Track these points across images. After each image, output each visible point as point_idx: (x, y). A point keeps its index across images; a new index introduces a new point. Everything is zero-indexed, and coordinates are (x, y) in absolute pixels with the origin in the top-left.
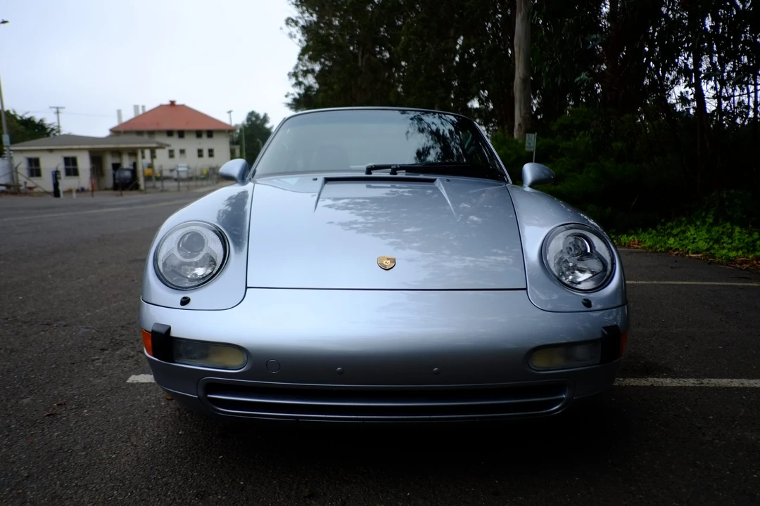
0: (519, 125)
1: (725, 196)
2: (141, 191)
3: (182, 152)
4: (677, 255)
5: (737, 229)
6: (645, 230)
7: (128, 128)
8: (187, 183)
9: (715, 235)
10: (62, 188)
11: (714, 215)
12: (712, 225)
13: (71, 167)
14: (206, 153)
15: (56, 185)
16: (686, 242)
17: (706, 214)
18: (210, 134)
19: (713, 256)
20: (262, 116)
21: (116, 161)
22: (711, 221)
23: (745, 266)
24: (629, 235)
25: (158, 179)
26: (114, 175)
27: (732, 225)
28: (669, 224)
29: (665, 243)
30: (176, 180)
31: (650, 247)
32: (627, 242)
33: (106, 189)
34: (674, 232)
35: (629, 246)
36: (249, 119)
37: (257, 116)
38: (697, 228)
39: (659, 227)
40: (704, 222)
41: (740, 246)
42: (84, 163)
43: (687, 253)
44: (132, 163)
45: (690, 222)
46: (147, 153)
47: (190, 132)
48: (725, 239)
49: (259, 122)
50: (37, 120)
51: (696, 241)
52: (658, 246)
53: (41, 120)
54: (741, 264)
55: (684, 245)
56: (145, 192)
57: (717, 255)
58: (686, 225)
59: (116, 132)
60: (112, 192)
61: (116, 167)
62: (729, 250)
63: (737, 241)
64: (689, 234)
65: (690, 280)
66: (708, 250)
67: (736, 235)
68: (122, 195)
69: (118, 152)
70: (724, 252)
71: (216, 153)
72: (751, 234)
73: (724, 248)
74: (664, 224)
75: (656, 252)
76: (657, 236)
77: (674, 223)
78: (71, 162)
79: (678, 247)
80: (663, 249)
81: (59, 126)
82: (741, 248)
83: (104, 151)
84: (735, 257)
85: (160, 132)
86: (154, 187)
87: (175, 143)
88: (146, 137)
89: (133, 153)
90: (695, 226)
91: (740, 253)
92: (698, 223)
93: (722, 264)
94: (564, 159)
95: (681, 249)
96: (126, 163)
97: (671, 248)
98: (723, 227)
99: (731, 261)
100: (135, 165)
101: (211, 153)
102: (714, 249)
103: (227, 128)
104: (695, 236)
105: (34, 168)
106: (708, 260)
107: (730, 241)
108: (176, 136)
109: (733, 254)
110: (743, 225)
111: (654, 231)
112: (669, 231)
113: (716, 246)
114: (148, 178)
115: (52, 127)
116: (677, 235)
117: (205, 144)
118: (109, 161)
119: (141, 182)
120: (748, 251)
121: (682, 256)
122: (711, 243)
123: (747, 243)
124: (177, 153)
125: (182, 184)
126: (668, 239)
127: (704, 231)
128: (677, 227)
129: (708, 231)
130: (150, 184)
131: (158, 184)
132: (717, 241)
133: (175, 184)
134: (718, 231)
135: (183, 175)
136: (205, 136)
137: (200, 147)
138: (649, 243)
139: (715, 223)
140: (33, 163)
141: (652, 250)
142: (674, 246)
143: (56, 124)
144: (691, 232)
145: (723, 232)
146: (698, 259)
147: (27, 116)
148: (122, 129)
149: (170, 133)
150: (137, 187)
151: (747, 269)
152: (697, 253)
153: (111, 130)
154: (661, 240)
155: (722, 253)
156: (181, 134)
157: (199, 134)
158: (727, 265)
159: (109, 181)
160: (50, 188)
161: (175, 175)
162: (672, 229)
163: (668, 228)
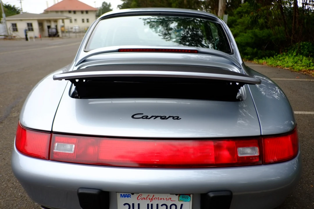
0: (221, 10)
1: (301, 45)
2: (61, 38)
3: (75, 20)
4: (280, 68)
5: (305, 58)
6: (269, 57)
7: (52, 10)
8: (80, 34)
9: (295, 60)
10: (28, 37)
11: (296, 52)
12: (295, 56)
13: (30, 27)
14: (85, 21)
15: (26, 35)
16: (284, 63)
17: (293, 52)
18: (87, 12)
19: (294, 69)
20: (108, 3)
21: (49, 24)
22: (295, 54)
23: (305, 73)
24: (263, 59)
25: (67, 32)
26: (48, 31)
27: (303, 56)
28: (279, 55)
29: (276, 63)
30: (74, 33)
31: (271, 65)
32: (262, 63)
33: (46, 37)
34: (280, 59)
35: (262, 64)
36: (103, 5)
37: (106, 4)
38: (289, 57)
39: (274, 57)
40: (292, 55)
41: (304, 65)
42: (36, 26)
43: (284, 67)
44: (55, 25)
45: (287, 55)
46: (61, 21)
47: (78, 11)
48: (299, 62)
49: (107, 6)
50: (12, 6)
51: (288, 62)
52: (273, 64)
53: (14, 6)
54: (303, 72)
55: (283, 64)
56: (62, 38)
57: (295, 68)
58: (285, 56)
59: (47, 12)
60: (48, 38)
61: (49, 27)
62: (300, 66)
63: (304, 63)
64: (285, 60)
65: (283, 78)
66: (292, 66)
67: (304, 60)
68: (53, 39)
69: (49, 21)
70: (298, 67)
71: (90, 20)
72: (309, 60)
73: (298, 65)
74: (276, 55)
75: (272, 67)
76: (273, 60)
77: (281, 55)
78: (30, 25)
79: (281, 65)
80: (275, 66)
81: (21, 8)
82: (305, 66)
83: (43, 20)
84: (302, 69)
85: (66, 11)
86: (65, 36)
87: (73, 16)
88: (60, 14)
89: (56, 21)
90: (289, 56)
91: (304, 67)
92: (290, 55)
93: (296, 72)
94: (238, 26)
95: (282, 66)
96: (53, 25)
97: (278, 65)
98: (299, 57)
99: (300, 71)
100: (56, 26)
101: (88, 21)
102: (294, 66)
103: (94, 10)
104: (288, 61)
105: (15, 28)
106: (292, 70)
107: (301, 63)
108: (72, 13)
109: (301, 68)
110: (307, 56)
111: (273, 58)
112: (278, 58)
113: (295, 65)
114: (63, 32)
115: (19, 9)
116: (281, 60)
117: (85, 16)
118: (46, 25)
119: (60, 34)
120: (307, 67)
121: (282, 68)
122: (294, 64)
123: (307, 64)
124: (73, 21)
125: (77, 34)
126: (278, 62)
127: (292, 58)
128: (282, 56)
129: (293, 59)
130: (64, 34)
131: (67, 35)
132: (296, 63)
133: (74, 34)
134: (297, 59)
135: (77, 31)
136: (85, 13)
137: (83, 18)
138: (270, 63)
139: (297, 55)
140: (14, 26)
141: (271, 66)
142: (279, 65)
143: (20, 8)
144: (287, 59)
145: (299, 59)
146: (288, 70)
147: (7, 4)
148: (49, 10)
149: (70, 12)
150: (58, 36)
151: (305, 74)
152: (288, 67)
153: (45, 11)
154: (275, 62)
155: (297, 67)
156: (75, 12)
157: (82, 12)
158: (298, 72)
159: (46, 33)
160: (24, 36)
161: (73, 30)
162: (280, 57)
163: (278, 57)
